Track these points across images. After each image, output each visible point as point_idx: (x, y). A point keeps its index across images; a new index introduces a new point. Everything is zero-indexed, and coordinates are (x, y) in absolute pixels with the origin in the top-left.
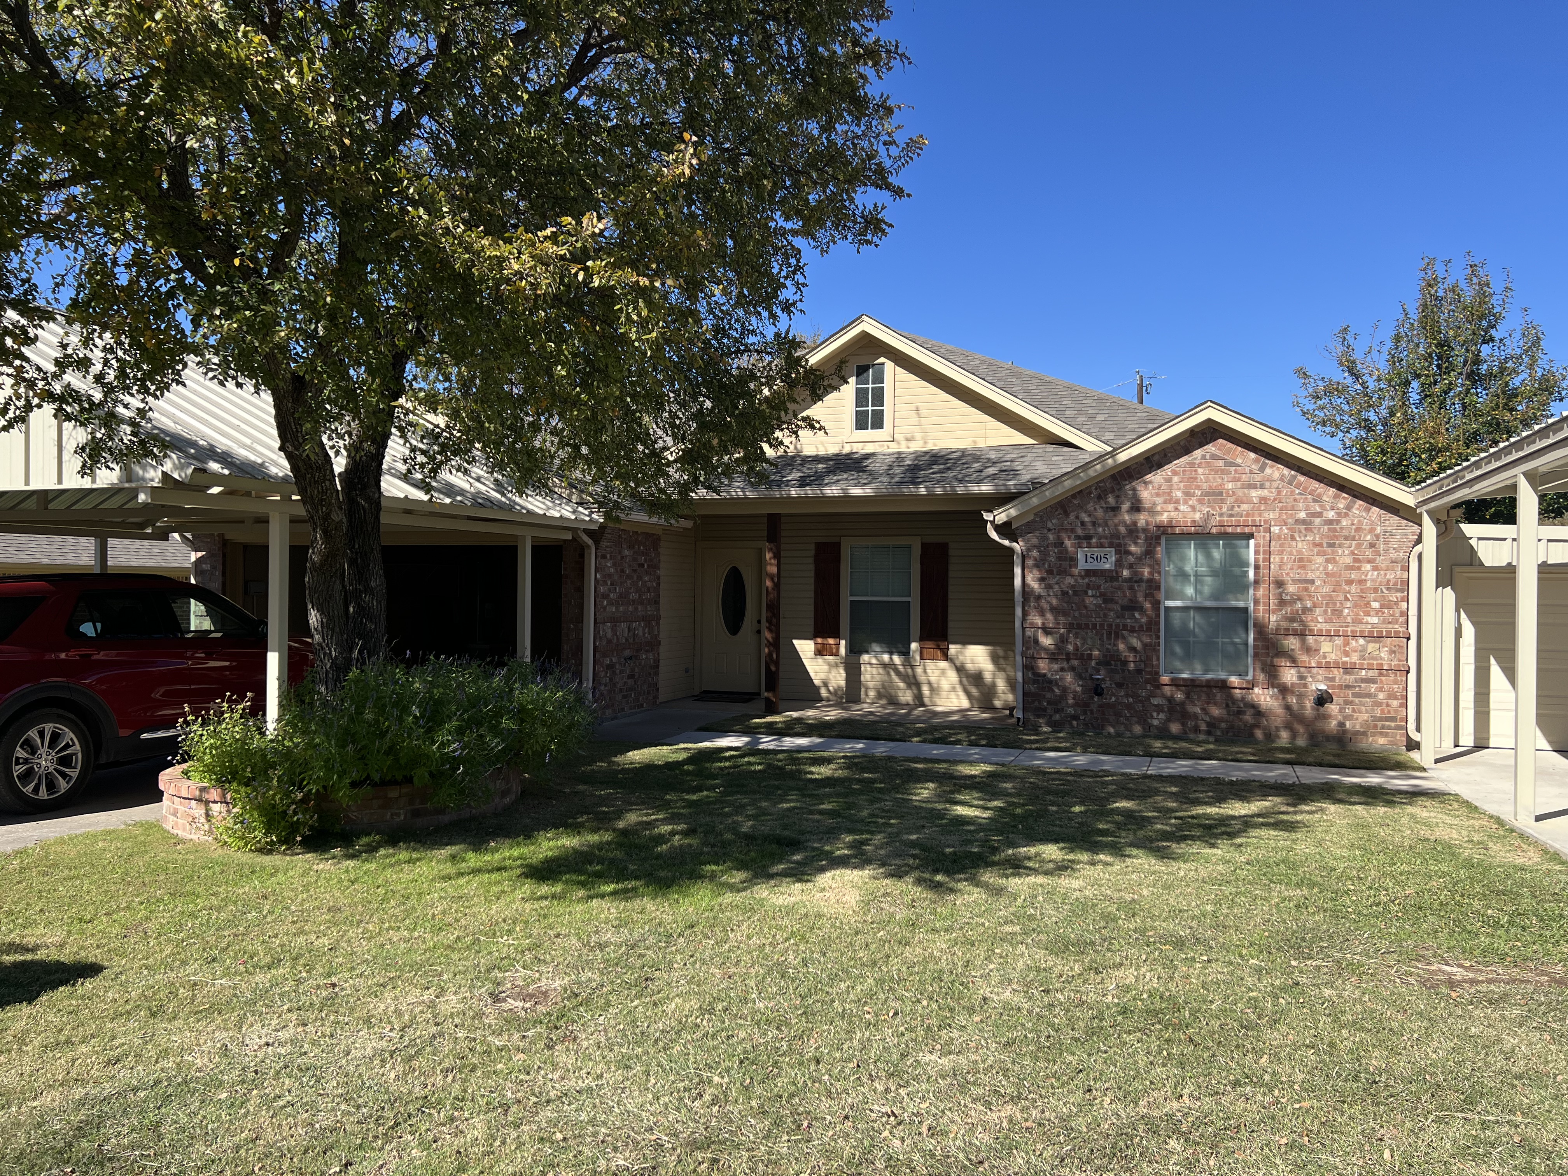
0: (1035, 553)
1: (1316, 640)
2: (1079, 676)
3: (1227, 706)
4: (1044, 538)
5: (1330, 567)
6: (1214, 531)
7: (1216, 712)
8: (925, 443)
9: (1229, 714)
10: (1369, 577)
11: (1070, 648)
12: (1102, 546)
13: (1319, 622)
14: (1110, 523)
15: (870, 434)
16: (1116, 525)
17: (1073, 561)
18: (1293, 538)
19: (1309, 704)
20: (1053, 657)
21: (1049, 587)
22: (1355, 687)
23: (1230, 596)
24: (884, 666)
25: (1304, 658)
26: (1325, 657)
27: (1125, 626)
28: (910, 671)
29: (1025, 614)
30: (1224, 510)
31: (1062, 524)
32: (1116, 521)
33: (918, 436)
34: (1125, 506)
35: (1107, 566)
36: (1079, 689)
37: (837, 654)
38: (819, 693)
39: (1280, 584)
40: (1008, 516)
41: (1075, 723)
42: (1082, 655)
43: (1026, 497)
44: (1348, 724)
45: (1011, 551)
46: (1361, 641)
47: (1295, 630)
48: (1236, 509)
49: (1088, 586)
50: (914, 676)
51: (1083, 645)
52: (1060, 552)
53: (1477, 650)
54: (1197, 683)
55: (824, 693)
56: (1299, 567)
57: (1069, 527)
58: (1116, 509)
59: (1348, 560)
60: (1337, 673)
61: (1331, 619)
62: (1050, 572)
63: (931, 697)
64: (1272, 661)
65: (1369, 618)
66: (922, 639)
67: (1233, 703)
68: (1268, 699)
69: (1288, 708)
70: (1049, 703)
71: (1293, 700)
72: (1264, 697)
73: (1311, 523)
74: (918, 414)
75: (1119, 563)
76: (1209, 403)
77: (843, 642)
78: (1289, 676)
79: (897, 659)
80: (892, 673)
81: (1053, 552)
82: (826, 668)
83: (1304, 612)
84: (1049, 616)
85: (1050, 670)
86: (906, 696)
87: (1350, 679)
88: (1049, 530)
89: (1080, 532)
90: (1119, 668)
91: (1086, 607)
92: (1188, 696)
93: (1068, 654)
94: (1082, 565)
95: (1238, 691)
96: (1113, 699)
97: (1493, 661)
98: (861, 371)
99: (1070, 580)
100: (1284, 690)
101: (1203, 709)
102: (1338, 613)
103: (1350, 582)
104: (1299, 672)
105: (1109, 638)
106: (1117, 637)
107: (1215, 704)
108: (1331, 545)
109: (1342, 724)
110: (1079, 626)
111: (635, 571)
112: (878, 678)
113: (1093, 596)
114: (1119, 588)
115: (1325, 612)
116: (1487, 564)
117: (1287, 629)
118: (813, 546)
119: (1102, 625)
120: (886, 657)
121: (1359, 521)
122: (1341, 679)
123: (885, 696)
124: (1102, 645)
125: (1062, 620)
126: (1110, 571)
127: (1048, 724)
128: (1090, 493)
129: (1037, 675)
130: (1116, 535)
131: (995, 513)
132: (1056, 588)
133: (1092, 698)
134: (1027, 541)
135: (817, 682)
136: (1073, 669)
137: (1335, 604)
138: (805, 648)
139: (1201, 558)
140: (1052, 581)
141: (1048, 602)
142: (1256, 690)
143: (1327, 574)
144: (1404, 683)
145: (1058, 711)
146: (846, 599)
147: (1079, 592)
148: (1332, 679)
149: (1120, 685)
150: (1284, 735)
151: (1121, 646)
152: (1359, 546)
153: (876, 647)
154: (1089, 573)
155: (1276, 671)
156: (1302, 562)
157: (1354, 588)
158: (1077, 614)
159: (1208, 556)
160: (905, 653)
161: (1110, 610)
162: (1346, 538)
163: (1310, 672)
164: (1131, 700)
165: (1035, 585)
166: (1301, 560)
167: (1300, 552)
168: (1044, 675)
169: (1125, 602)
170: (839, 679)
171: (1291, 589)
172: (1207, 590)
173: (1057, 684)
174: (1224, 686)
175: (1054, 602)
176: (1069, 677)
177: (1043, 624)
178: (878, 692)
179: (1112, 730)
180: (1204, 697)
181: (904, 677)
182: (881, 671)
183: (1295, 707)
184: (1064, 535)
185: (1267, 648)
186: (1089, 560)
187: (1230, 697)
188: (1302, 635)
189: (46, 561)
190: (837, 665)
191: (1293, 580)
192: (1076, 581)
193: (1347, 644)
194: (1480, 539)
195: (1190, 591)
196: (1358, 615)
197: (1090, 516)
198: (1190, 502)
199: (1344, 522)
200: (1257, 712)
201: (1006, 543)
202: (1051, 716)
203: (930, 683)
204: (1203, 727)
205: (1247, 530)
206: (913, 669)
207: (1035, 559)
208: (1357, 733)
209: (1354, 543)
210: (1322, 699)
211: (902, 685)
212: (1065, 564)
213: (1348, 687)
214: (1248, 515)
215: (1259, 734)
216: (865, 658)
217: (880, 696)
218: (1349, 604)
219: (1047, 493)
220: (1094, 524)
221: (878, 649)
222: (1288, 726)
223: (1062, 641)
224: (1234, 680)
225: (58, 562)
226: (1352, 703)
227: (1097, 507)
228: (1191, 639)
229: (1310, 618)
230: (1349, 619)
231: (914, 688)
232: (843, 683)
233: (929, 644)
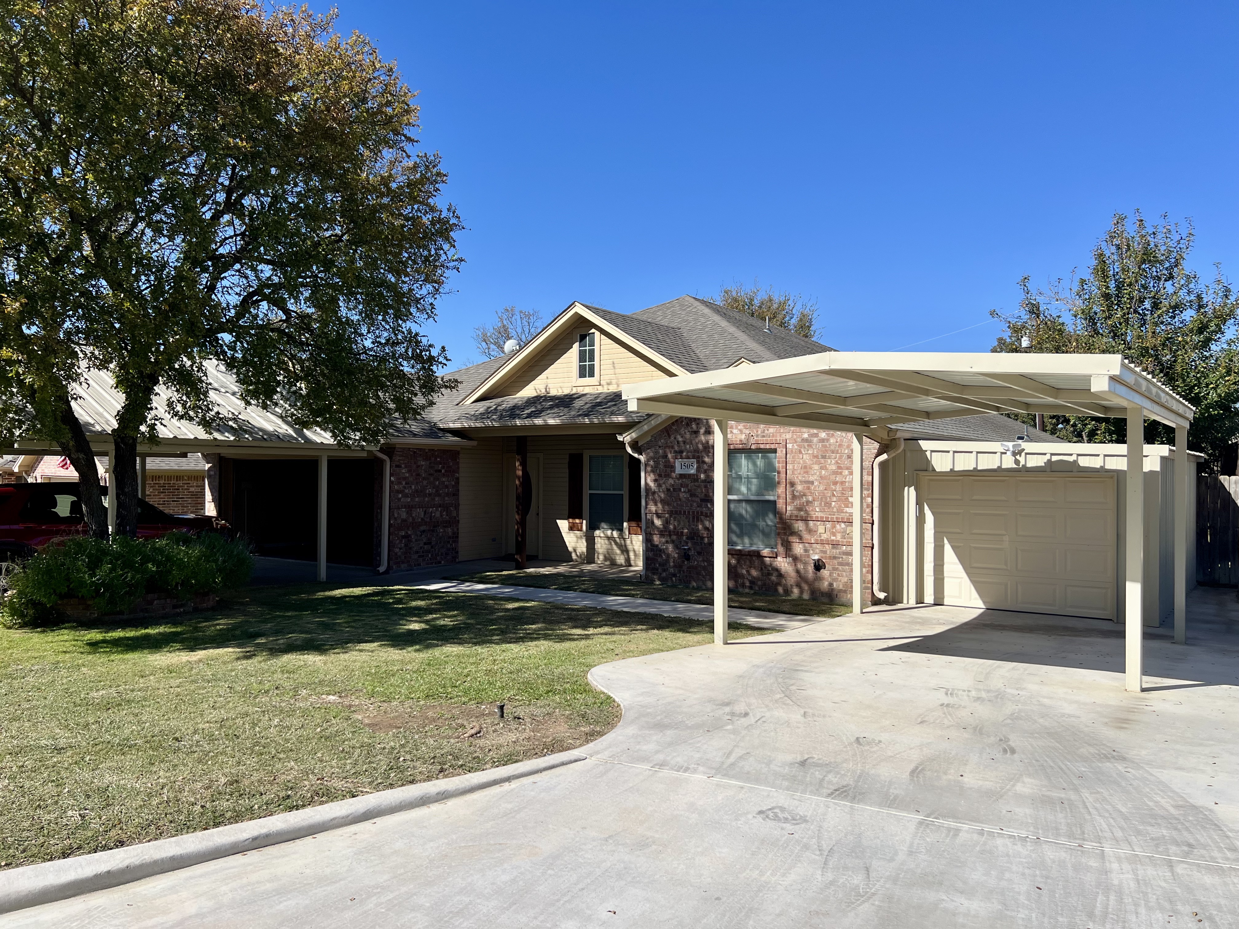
0: (652, 463)
1: (815, 524)
2: (676, 547)
3: (762, 569)
4: (656, 452)
5: (823, 472)
6: (753, 447)
7: (754, 573)
8: (618, 386)
9: (762, 575)
10: (847, 480)
11: (671, 527)
12: (688, 458)
13: (816, 511)
14: (693, 442)
15: (587, 380)
16: (697, 444)
17: (672, 468)
18: (800, 452)
19: (811, 569)
20: (662, 533)
21: (659, 486)
22: (839, 558)
23: (766, 493)
24: (609, 538)
25: (806, 536)
26: (821, 537)
27: (702, 513)
28: (623, 542)
29: (647, 504)
30: (759, 432)
31: (666, 443)
32: (697, 441)
33: (614, 381)
34: (702, 431)
35: (693, 471)
36: (676, 556)
37: (581, 530)
38: (571, 557)
39: (792, 484)
40: (631, 438)
41: (674, 579)
42: (678, 532)
43: (640, 425)
44: (835, 584)
45: (639, 461)
46: (843, 525)
47: (802, 517)
48: (766, 432)
49: (682, 485)
50: (625, 546)
51: (678, 525)
52: (666, 462)
53: (936, 533)
54: (743, 553)
55: (574, 556)
56: (805, 472)
57: (670, 445)
58: (696, 432)
59: (834, 467)
60: (828, 547)
61: (824, 509)
62: (660, 475)
63: (635, 561)
64: (787, 539)
65: (847, 509)
66: (629, 521)
67: (765, 568)
68: (786, 565)
69: (798, 572)
70: (660, 565)
71: (800, 566)
72: (783, 563)
73: (811, 441)
74: (614, 367)
75: (698, 469)
76: (743, 359)
77: (584, 522)
78: (798, 549)
79: (615, 534)
80: (613, 543)
81: (662, 461)
82: (575, 539)
83: (807, 505)
84: (660, 505)
85: (660, 542)
86: (621, 559)
87: (836, 552)
88: (660, 447)
89: (676, 448)
90: (699, 541)
91: (680, 500)
92: (738, 561)
93: (670, 532)
94: (678, 470)
95: (768, 559)
96: (696, 563)
97: (946, 541)
98: (583, 338)
99: (671, 481)
100: (795, 559)
101: (748, 571)
102: (828, 505)
103: (835, 483)
104: (805, 547)
105: (693, 521)
106: (698, 520)
107: (755, 568)
108: (824, 457)
109: (831, 585)
110: (676, 513)
111: (431, 475)
112: (605, 546)
113: (684, 492)
114: (699, 486)
115: (821, 504)
116: (938, 469)
117: (797, 516)
118: (567, 456)
119: (689, 512)
120: (609, 532)
121: (841, 440)
122: (830, 552)
123: (609, 560)
124: (689, 526)
125: (666, 508)
126: (693, 475)
127: (659, 580)
128: (682, 422)
129: (653, 545)
130: (697, 450)
131: (624, 435)
132: (664, 486)
133: (684, 562)
134: (647, 454)
135: (570, 549)
136: (673, 542)
137: (826, 499)
138: (563, 525)
139: (750, 466)
140: (661, 482)
141: (659, 496)
142: (779, 559)
143: (821, 477)
144: (870, 556)
145: (664, 570)
146: (587, 492)
147: (677, 489)
148: (825, 552)
149: (699, 553)
150: (796, 591)
151: (700, 527)
152: (841, 457)
153: (604, 525)
154: (682, 476)
155: (790, 545)
156: (806, 469)
157: (838, 487)
158: (675, 505)
159: (755, 464)
160: (621, 530)
161: (694, 501)
162: (833, 452)
163: (811, 547)
164: (706, 564)
165: (652, 484)
166: (805, 467)
167: (804, 462)
168: (657, 546)
169: (702, 496)
170: (582, 547)
171: (799, 487)
172: (754, 488)
173: (664, 552)
174: (757, 555)
175: (662, 495)
176: (670, 547)
177: (656, 510)
178: (605, 556)
179: (695, 584)
180: (748, 563)
181: (620, 546)
182: (607, 542)
183: (802, 571)
184: (668, 450)
185: (785, 529)
186: (683, 467)
187: (763, 562)
188: (805, 520)
189: (176, 468)
190: (581, 537)
191: (801, 481)
192: (674, 482)
193: (834, 527)
194: (932, 451)
195: (744, 489)
196: (840, 506)
197: (682, 437)
198: (739, 427)
199: (832, 441)
200: (780, 575)
201: (636, 455)
202: (661, 574)
203: (634, 551)
204: (748, 584)
205: (773, 447)
206: (625, 541)
207: (652, 467)
208: (840, 591)
209: (838, 455)
210: (819, 566)
211: (618, 552)
212: (668, 470)
213: (835, 558)
214: (773, 436)
215: (780, 590)
216: (597, 533)
217: (606, 559)
218: (835, 499)
219: (652, 422)
220: (684, 442)
221: (605, 527)
222: (798, 585)
223: (666, 523)
224: (766, 552)
225: (183, 468)
226: (837, 569)
227: (686, 431)
228: (744, 522)
229: (811, 508)
230: (835, 510)
231: (625, 554)
232: (585, 550)
233: (633, 524)
